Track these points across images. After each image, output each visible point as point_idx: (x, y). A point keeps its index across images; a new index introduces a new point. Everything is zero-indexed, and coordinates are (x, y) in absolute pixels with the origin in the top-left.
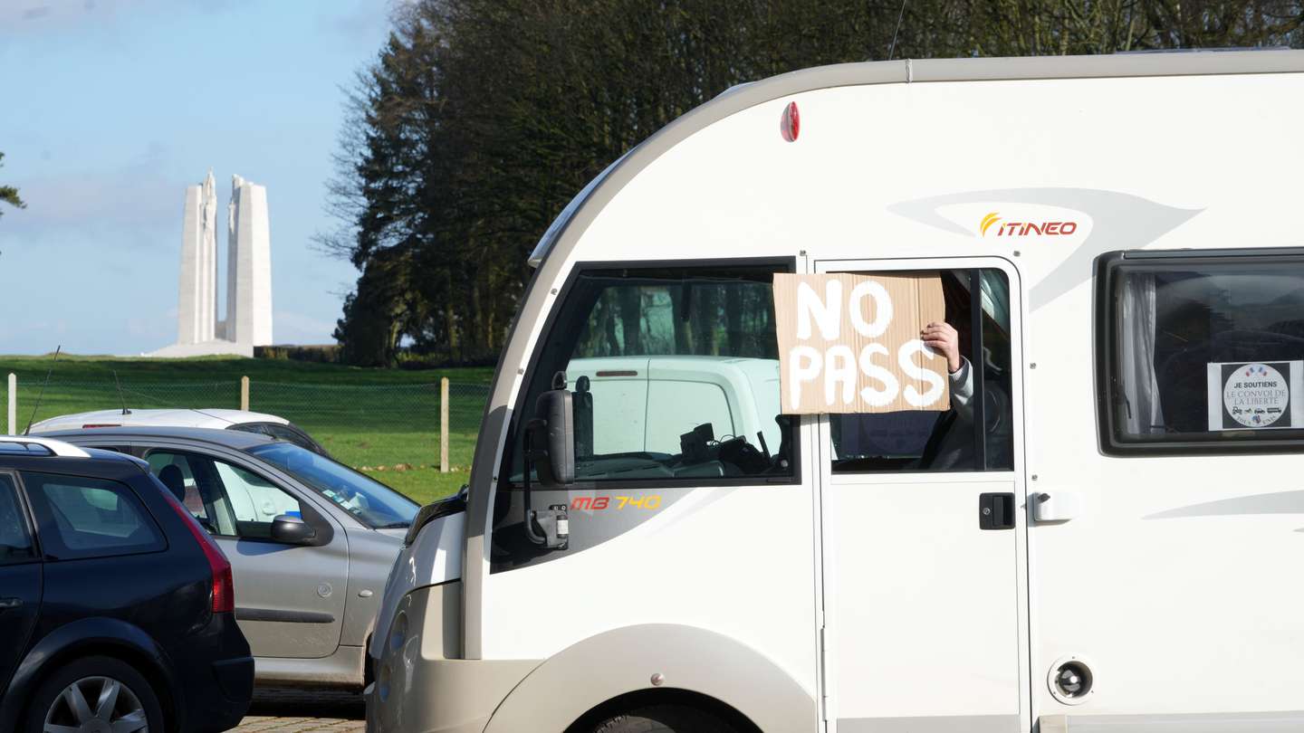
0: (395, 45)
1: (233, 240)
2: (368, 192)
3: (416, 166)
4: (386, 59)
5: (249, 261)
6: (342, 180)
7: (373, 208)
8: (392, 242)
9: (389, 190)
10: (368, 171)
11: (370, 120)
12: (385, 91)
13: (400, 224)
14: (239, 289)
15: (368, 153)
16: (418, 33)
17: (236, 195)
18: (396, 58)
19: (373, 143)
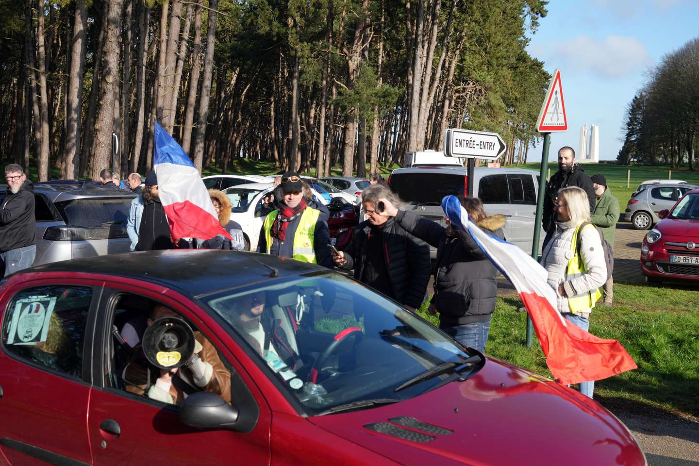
0: (636, 97)
1: (591, 137)
2: (629, 129)
3: (639, 123)
4: (634, 100)
5: (594, 142)
6: (623, 126)
7: (629, 132)
8: (633, 139)
9: (633, 128)
10: (629, 124)
11: (630, 114)
12: (633, 108)
13: (635, 136)
14: (592, 148)
15: (629, 121)
16: (641, 95)
17: (592, 128)
18: (636, 100)
19: (630, 118)
